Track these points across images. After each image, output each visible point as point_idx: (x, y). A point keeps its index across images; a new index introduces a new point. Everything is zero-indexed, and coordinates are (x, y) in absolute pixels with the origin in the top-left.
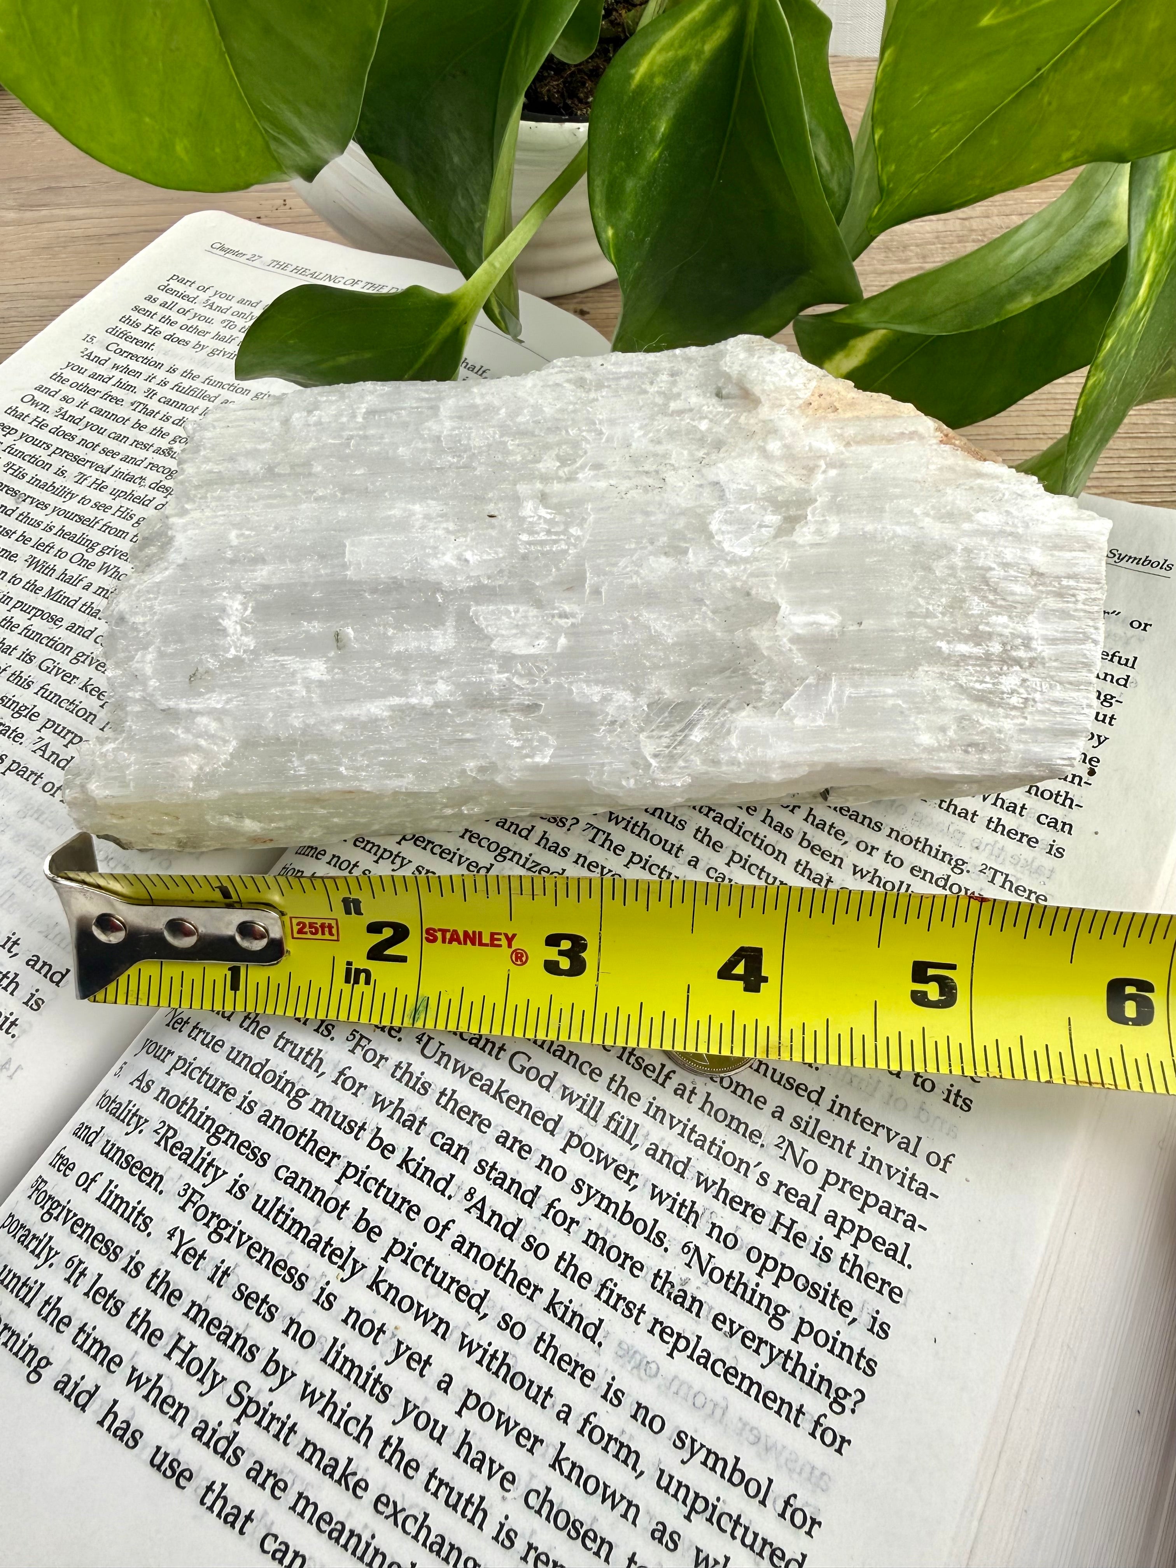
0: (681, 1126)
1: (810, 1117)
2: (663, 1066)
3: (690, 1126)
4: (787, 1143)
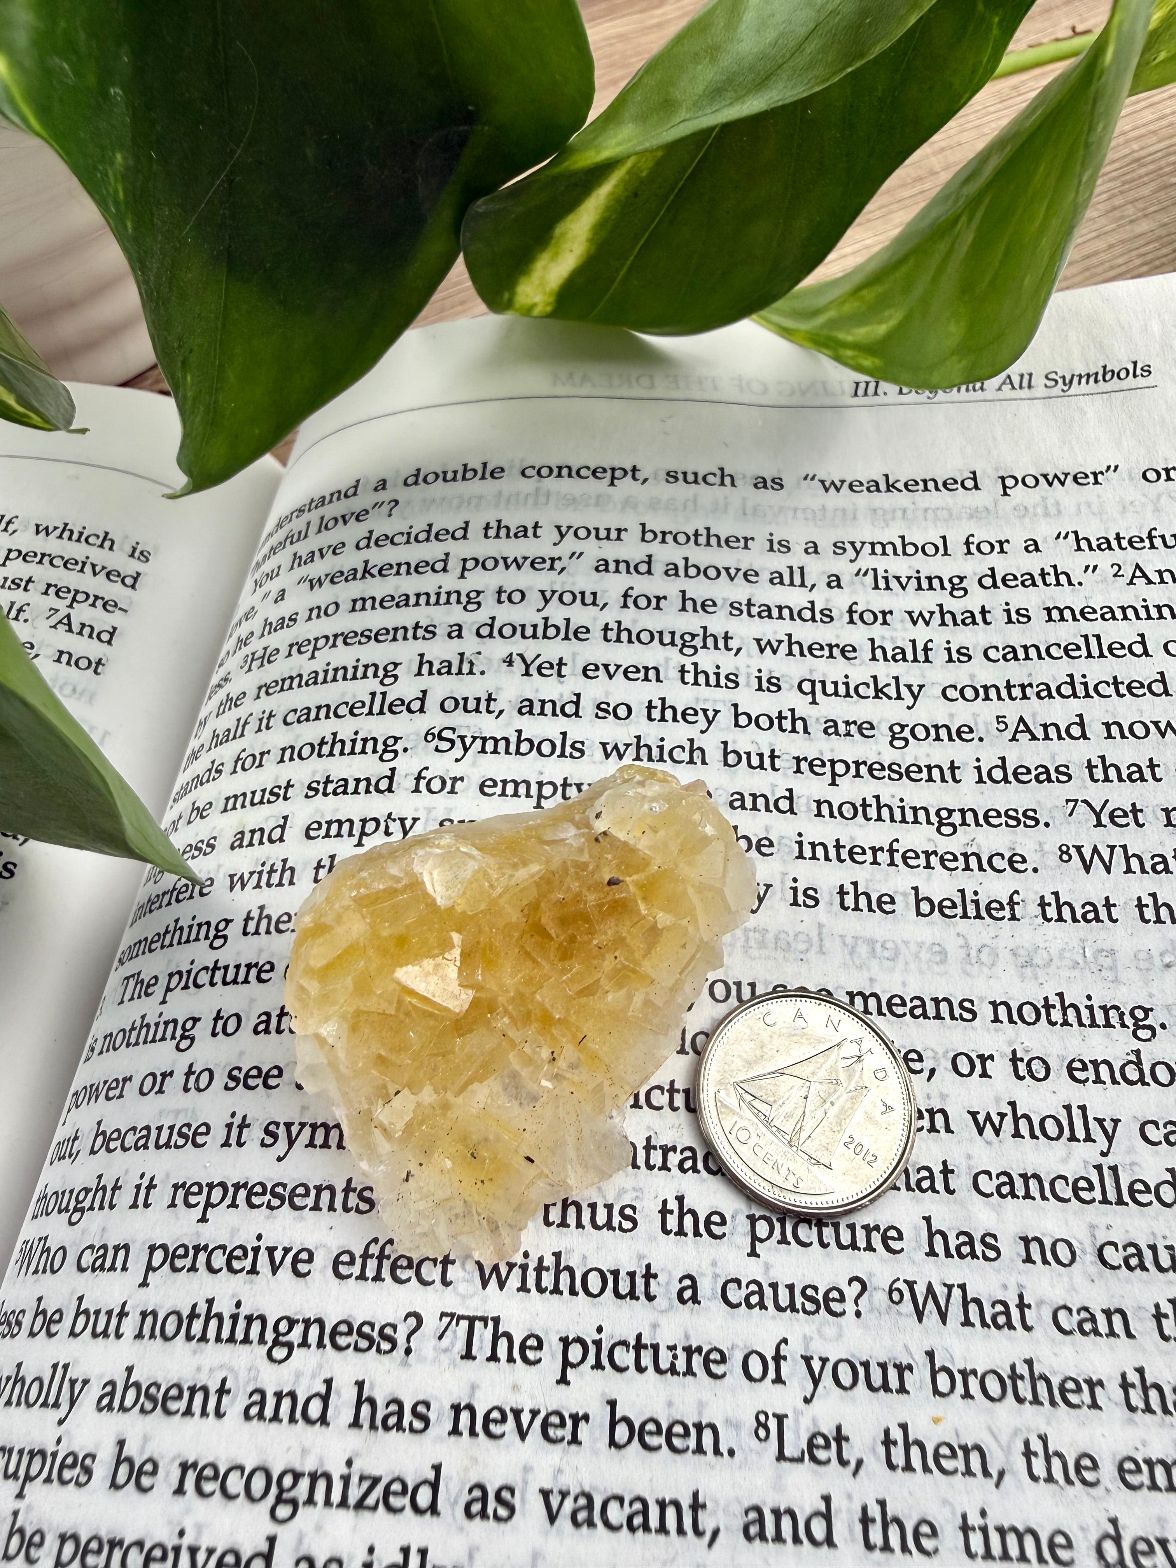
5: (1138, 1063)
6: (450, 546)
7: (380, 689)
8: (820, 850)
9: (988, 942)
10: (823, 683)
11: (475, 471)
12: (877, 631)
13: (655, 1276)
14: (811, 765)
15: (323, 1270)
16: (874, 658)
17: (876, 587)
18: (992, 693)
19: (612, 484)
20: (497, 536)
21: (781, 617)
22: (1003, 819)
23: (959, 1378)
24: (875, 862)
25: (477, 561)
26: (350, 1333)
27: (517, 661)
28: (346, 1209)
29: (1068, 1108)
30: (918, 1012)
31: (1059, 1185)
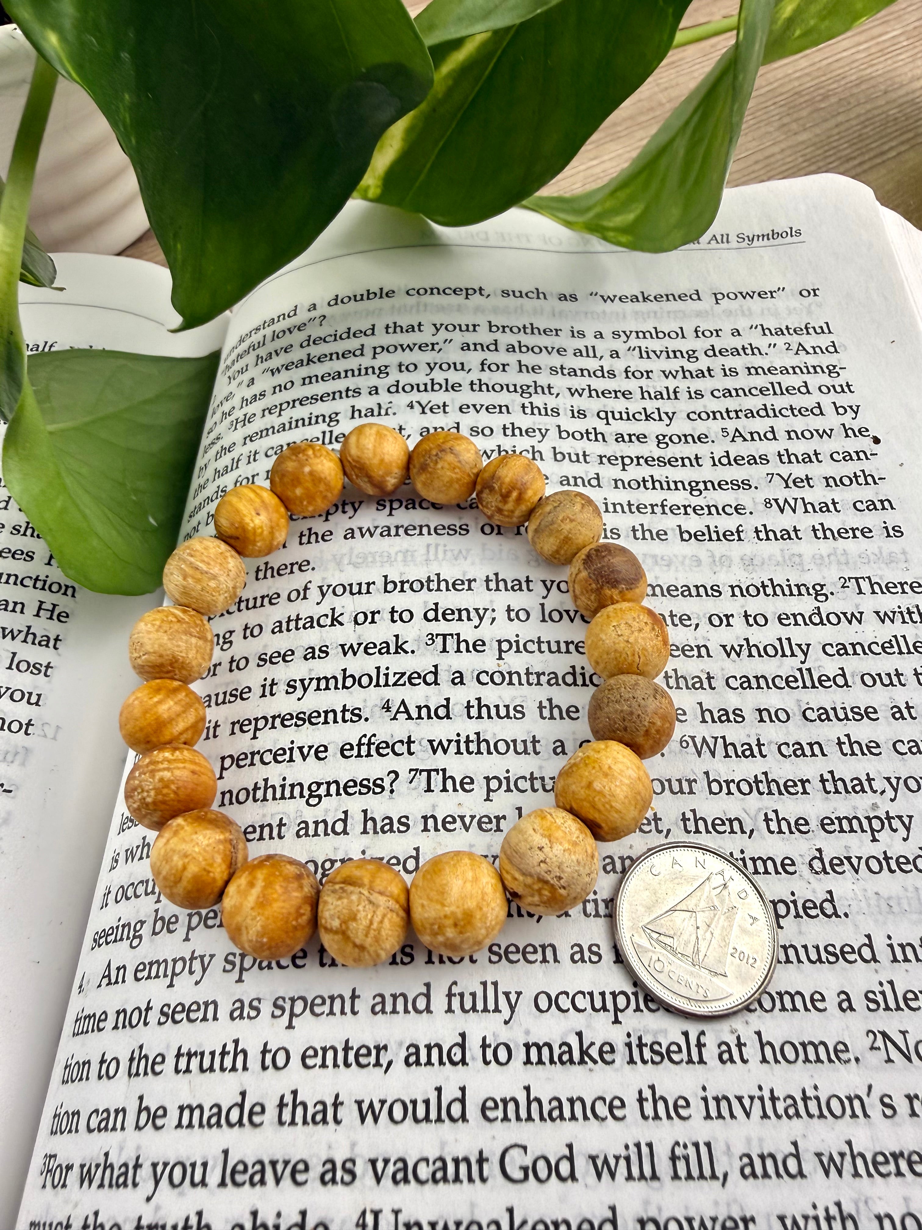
0: (757, 1103)
1: (881, 984)
2: (686, 1034)
3: (767, 1095)
4: (879, 1036)
5: (819, 614)
6: (364, 340)
7: (328, 429)
8: (618, 508)
9: (725, 553)
10: (613, 412)
11: (375, 294)
12: (644, 382)
13: (539, 742)
14: (609, 460)
15: (334, 755)
16: (643, 398)
17: (641, 357)
18: (718, 415)
19: (467, 298)
20: (395, 332)
21: (582, 375)
22: (730, 486)
23: (724, 785)
24: (653, 512)
25: (383, 348)
26: (355, 786)
27: (416, 405)
28: (344, 721)
29: (780, 640)
30: (686, 593)
31: (777, 681)
